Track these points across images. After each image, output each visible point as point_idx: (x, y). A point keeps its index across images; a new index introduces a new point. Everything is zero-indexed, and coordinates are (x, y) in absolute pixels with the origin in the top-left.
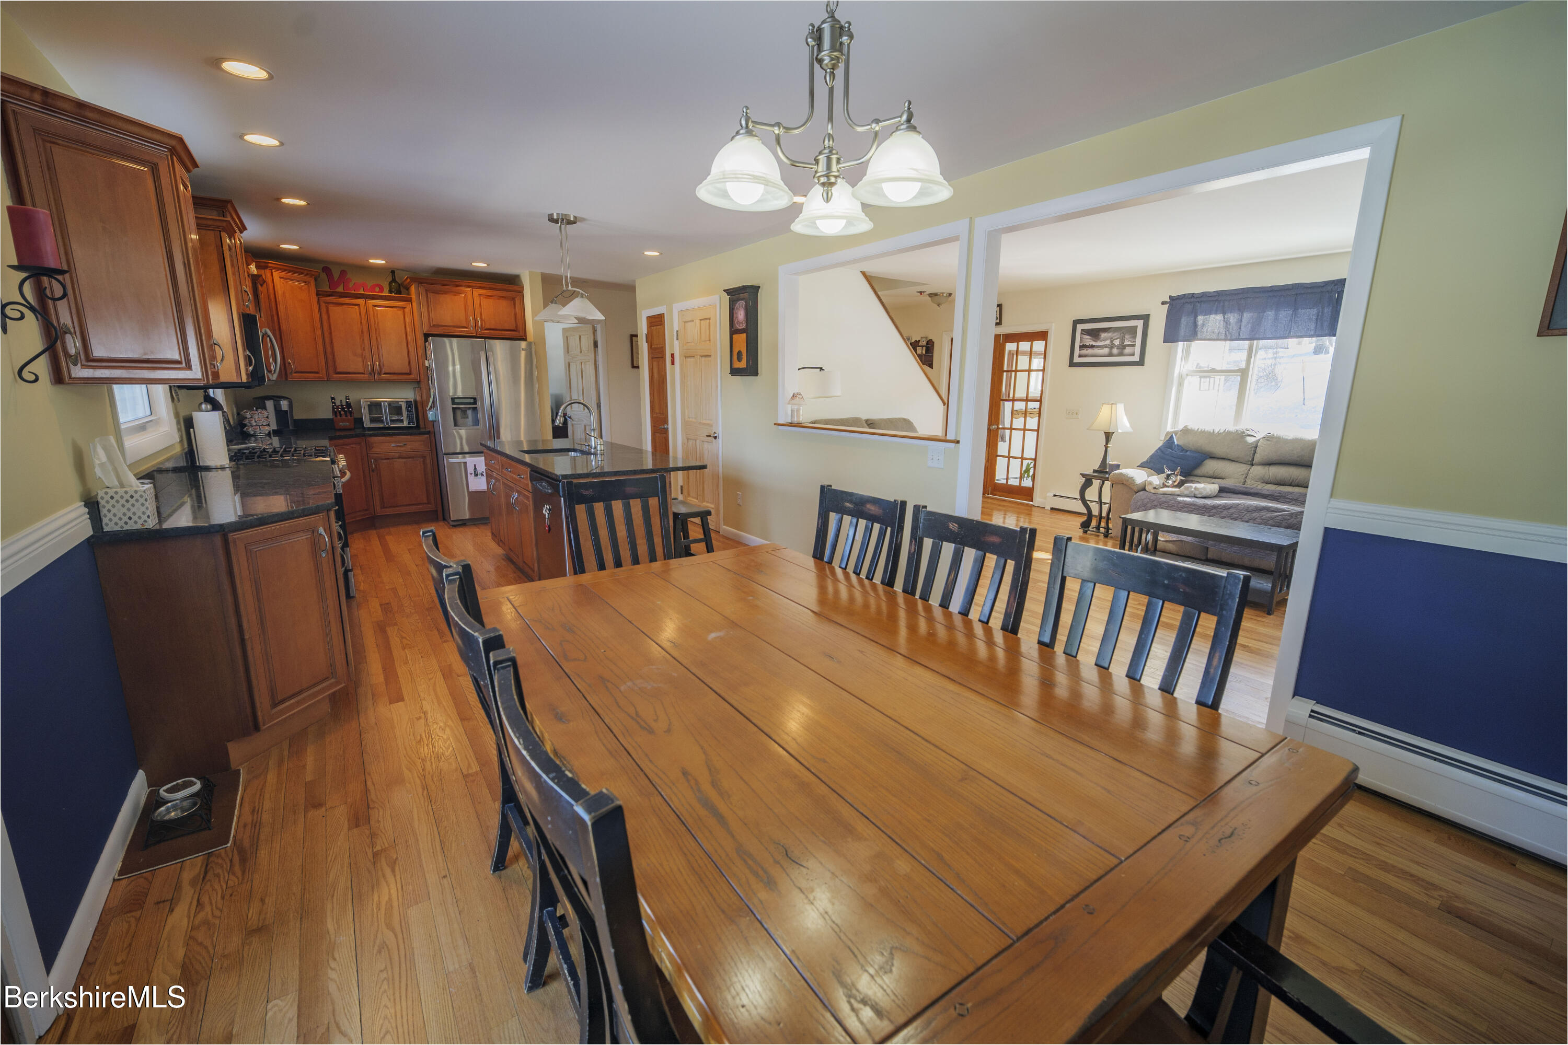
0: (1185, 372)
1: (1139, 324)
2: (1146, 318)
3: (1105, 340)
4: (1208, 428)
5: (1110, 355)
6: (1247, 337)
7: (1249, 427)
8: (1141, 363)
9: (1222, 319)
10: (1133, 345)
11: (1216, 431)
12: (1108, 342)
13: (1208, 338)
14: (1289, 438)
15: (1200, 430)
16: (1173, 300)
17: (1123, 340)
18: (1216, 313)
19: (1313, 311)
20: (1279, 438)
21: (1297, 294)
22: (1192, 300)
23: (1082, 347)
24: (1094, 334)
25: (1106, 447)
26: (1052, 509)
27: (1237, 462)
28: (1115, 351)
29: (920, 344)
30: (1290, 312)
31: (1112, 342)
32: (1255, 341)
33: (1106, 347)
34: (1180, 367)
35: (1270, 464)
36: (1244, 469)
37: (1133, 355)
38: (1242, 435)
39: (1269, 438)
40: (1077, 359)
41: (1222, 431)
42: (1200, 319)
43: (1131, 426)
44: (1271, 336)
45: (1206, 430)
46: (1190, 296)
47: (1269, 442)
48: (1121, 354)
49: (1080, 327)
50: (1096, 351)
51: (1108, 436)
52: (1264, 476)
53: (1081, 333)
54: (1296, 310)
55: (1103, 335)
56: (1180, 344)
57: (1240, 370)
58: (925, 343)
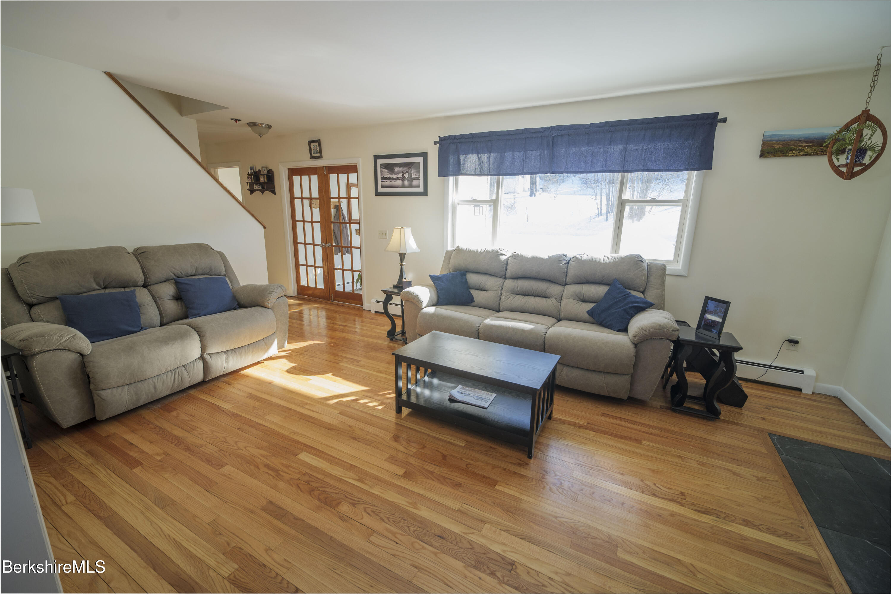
0: (456, 202)
1: (420, 160)
2: (424, 155)
3: (398, 173)
4: (473, 248)
5: (403, 186)
6: (495, 173)
7: (501, 248)
8: (425, 193)
9: (477, 158)
10: (418, 179)
11: (479, 250)
12: (400, 175)
13: (468, 173)
14: (529, 257)
15: (467, 250)
16: (442, 140)
17: (410, 175)
18: (472, 153)
19: (538, 153)
20: (522, 256)
21: (526, 138)
22: (455, 141)
23: (383, 179)
24: (390, 167)
25: (402, 266)
26: (376, 312)
27: (495, 276)
28: (406, 183)
29: (262, 172)
30: (522, 153)
31: (403, 175)
32: (501, 177)
33: (400, 180)
34: (452, 197)
35: (516, 278)
36: (500, 282)
37: (419, 186)
38: (496, 254)
39: (515, 256)
40: (380, 190)
41: (483, 251)
42: (462, 157)
43: (418, 246)
44: (510, 172)
45: (472, 250)
46: (453, 137)
47: (515, 260)
48: (410, 186)
49: (380, 162)
50: (394, 183)
51: (402, 256)
52: (514, 288)
53: (381, 167)
54: (525, 151)
55: (397, 169)
56: (451, 178)
57: (492, 201)
58: (265, 172)
